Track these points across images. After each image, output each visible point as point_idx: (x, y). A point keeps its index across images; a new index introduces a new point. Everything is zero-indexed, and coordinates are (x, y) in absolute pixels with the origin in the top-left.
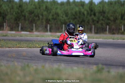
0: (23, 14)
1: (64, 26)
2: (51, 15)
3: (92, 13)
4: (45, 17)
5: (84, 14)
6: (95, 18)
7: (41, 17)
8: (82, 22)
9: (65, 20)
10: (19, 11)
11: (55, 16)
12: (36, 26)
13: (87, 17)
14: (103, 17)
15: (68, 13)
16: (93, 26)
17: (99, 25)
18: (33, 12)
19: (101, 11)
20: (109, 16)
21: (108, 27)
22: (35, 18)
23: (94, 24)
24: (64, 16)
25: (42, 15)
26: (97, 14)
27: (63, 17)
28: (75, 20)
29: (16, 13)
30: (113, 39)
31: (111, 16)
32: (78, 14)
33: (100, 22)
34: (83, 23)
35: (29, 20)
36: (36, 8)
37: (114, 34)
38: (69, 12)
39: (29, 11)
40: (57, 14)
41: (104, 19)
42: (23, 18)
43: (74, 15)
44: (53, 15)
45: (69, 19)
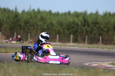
0: (19, 23)
1: (58, 36)
2: (46, 25)
3: (86, 24)
4: (39, 27)
6: (88, 29)
7: (36, 27)
8: (75, 32)
9: (59, 30)
10: (15, 21)
11: (50, 26)
12: (30, 36)
13: (81, 28)
15: (62, 23)
16: (87, 37)
17: (92, 36)
18: (28, 22)
19: (95, 21)
20: (102, 26)
21: (101, 37)
22: (30, 27)
23: (88, 35)
24: (59, 26)
25: (37, 25)
26: (91, 25)
27: (57, 27)
28: (70, 30)
29: (11, 23)
31: (105, 27)
33: (93, 33)
34: (77, 33)
35: (24, 29)
36: (31, 18)
37: (107, 44)
38: (64, 23)
39: (25, 21)
40: (52, 24)
41: (97, 29)
42: (18, 28)
43: (68, 26)
44: (48, 26)
45: (63, 29)
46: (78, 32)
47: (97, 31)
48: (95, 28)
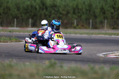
1: (15, 20)
2: (2, 8)
3: (44, 7)
5: (36, 9)
6: (47, 13)
8: (33, 16)
9: (16, 15)
13: (39, 11)
14: (55, 11)
15: (19, 7)
20: (60, 10)
24: (16, 10)
27: (14, 11)
28: (28, 14)
30: (66, 34)
31: (63, 10)
32: (30, 8)
33: (52, 16)
37: (67, 28)
38: (21, 6)
40: (8, 8)
41: (56, 13)
43: (26, 10)
45: (21, 13)
46: (36, 16)
47: (56, 15)
48: (53, 12)
